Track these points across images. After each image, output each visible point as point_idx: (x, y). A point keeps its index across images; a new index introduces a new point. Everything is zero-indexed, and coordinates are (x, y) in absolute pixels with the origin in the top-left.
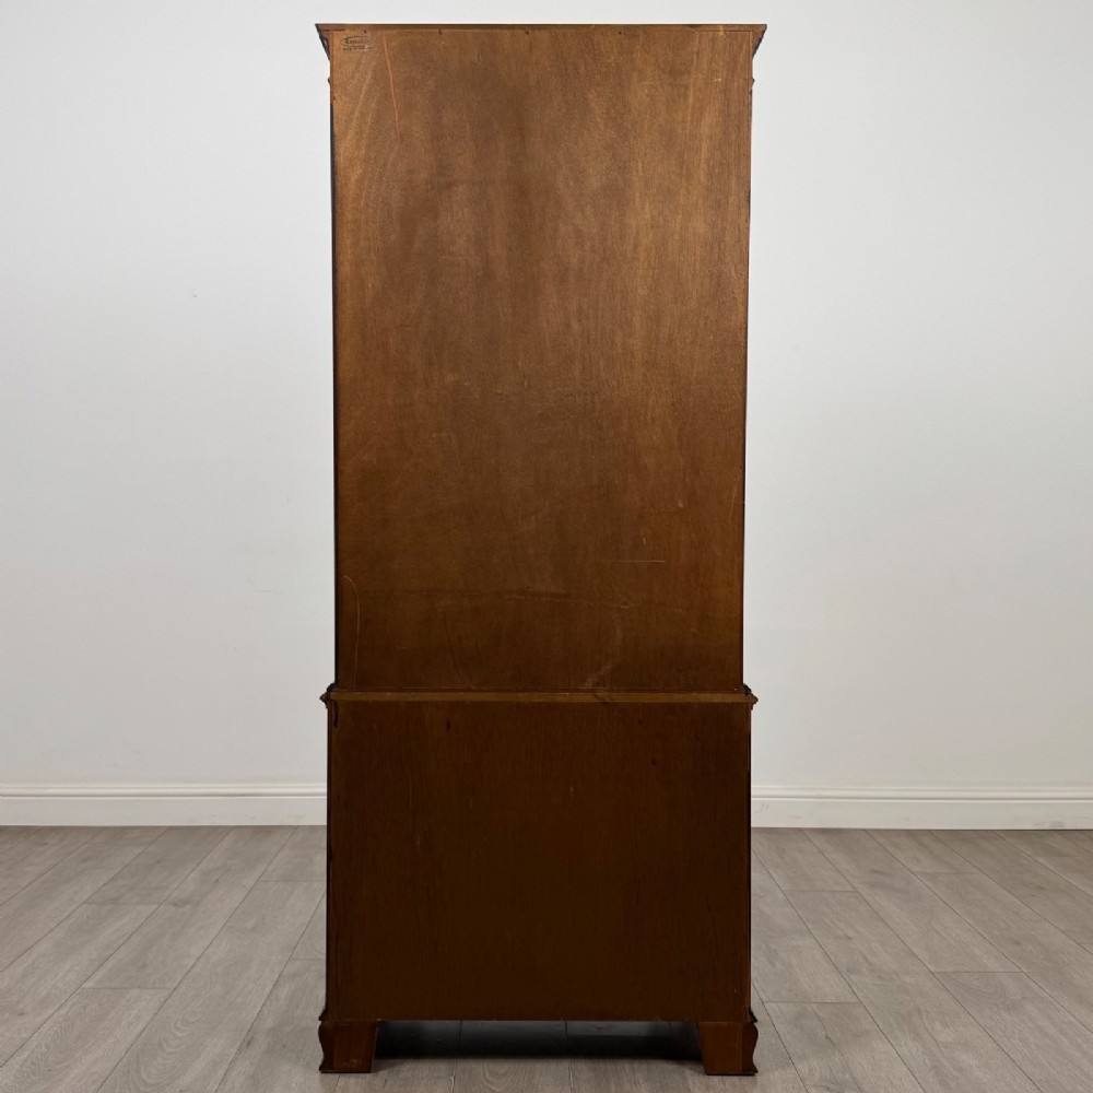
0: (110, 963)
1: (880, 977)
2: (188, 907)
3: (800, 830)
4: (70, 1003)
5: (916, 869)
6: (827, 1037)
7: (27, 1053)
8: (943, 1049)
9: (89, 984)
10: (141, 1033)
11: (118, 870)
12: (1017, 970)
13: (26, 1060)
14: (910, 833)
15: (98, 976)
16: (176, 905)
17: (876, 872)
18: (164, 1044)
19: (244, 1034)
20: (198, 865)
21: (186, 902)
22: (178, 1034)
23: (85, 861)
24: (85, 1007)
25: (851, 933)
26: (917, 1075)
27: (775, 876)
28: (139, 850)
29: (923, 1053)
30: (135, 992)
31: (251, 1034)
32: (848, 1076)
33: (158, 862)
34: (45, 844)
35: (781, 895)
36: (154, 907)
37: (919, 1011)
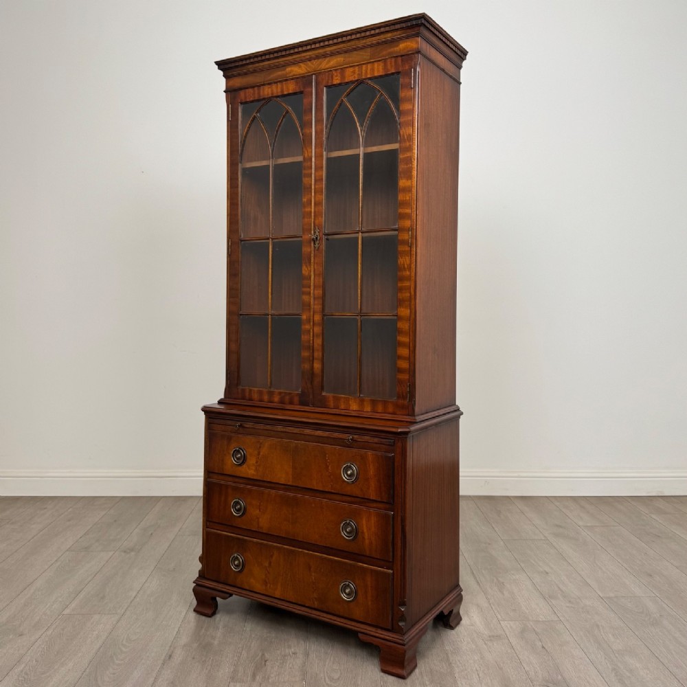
0: (81, 596)
1: (570, 601)
2: (133, 553)
3: (508, 497)
4: (54, 626)
5: (581, 523)
6: (543, 647)
7: (23, 666)
8: (617, 655)
9: (67, 611)
10: (100, 648)
11: (89, 527)
12: (654, 595)
13: (22, 671)
14: (574, 499)
15: (73, 605)
16: (125, 552)
17: (557, 526)
18: (114, 657)
19: (167, 648)
20: (139, 524)
21: (132, 550)
22: (124, 649)
23: (69, 521)
24: (63, 630)
25: (547, 569)
26: (604, 675)
27: (496, 529)
28: (104, 513)
29: (605, 658)
30: (97, 617)
31: (172, 649)
32: (560, 677)
33: (115, 521)
34: (45, 508)
35: (502, 543)
36: (111, 553)
37: (598, 626)
